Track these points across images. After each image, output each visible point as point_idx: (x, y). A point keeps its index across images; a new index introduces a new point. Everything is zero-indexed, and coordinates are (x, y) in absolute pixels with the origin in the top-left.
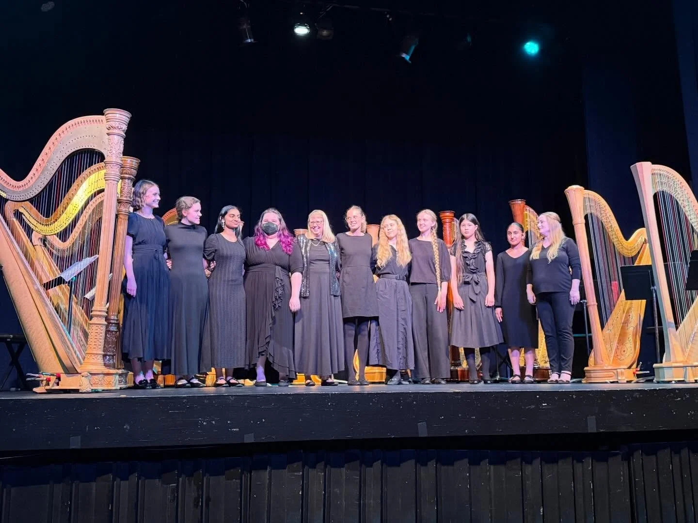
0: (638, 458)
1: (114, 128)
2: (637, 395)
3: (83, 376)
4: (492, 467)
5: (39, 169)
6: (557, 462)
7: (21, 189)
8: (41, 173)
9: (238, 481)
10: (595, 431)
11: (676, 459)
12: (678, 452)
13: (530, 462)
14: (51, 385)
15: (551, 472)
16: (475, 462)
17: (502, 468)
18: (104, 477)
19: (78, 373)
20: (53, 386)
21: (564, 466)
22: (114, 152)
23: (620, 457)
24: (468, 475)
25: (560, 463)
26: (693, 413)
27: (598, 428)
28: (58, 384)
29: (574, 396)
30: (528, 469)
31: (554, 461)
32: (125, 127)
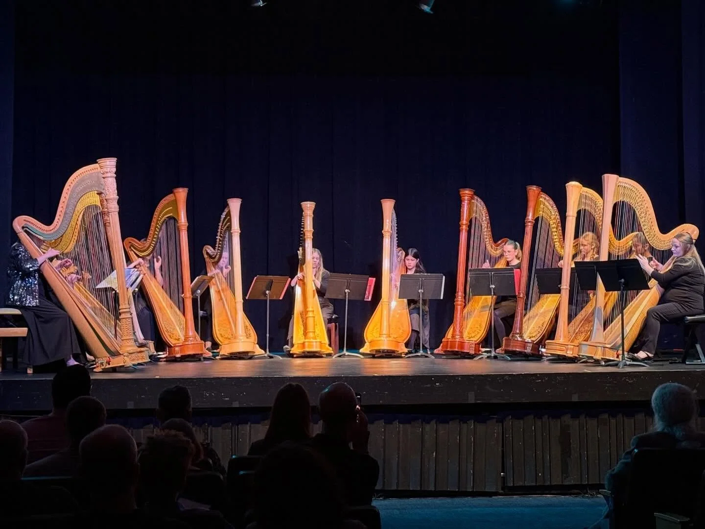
0: (509, 421)
1: (107, 172)
2: (507, 378)
3: (125, 356)
4: (401, 425)
5: (61, 214)
6: (448, 423)
7: (52, 231)
8: (64, 217)
9: (230, 431)
10: (473, 402)
11: (539, 423)
12: (540, 418)
13: (428, 422)
14: (104, 365)
15: (443, 429)
16: (389, 422)
17: (408, 426)
18: (148, 426)
19: (120, 354)
20: (106, 366)
21: (453, 425)
22: (111, 191)
23: (495, 420)
24: (383, 430)
25: (450, 423)
26: (550, 391)
27: (476, 400)
28: (109, 364)
29: (460, 379)
30: (428, 428)
31: (446, 422)
32: (114, 170)
